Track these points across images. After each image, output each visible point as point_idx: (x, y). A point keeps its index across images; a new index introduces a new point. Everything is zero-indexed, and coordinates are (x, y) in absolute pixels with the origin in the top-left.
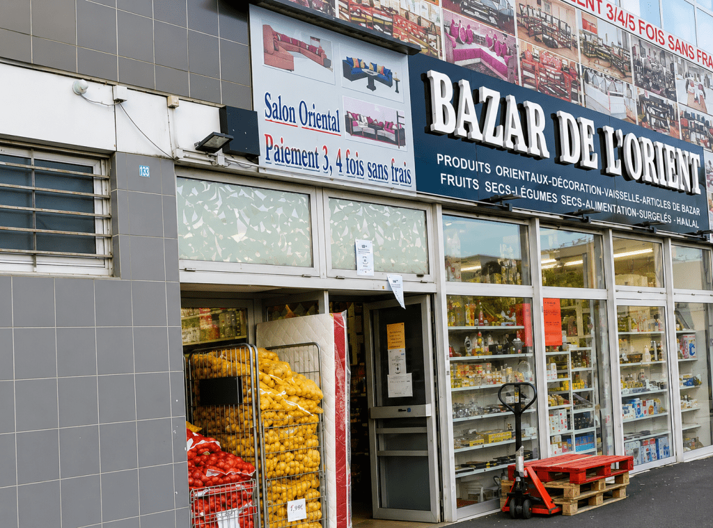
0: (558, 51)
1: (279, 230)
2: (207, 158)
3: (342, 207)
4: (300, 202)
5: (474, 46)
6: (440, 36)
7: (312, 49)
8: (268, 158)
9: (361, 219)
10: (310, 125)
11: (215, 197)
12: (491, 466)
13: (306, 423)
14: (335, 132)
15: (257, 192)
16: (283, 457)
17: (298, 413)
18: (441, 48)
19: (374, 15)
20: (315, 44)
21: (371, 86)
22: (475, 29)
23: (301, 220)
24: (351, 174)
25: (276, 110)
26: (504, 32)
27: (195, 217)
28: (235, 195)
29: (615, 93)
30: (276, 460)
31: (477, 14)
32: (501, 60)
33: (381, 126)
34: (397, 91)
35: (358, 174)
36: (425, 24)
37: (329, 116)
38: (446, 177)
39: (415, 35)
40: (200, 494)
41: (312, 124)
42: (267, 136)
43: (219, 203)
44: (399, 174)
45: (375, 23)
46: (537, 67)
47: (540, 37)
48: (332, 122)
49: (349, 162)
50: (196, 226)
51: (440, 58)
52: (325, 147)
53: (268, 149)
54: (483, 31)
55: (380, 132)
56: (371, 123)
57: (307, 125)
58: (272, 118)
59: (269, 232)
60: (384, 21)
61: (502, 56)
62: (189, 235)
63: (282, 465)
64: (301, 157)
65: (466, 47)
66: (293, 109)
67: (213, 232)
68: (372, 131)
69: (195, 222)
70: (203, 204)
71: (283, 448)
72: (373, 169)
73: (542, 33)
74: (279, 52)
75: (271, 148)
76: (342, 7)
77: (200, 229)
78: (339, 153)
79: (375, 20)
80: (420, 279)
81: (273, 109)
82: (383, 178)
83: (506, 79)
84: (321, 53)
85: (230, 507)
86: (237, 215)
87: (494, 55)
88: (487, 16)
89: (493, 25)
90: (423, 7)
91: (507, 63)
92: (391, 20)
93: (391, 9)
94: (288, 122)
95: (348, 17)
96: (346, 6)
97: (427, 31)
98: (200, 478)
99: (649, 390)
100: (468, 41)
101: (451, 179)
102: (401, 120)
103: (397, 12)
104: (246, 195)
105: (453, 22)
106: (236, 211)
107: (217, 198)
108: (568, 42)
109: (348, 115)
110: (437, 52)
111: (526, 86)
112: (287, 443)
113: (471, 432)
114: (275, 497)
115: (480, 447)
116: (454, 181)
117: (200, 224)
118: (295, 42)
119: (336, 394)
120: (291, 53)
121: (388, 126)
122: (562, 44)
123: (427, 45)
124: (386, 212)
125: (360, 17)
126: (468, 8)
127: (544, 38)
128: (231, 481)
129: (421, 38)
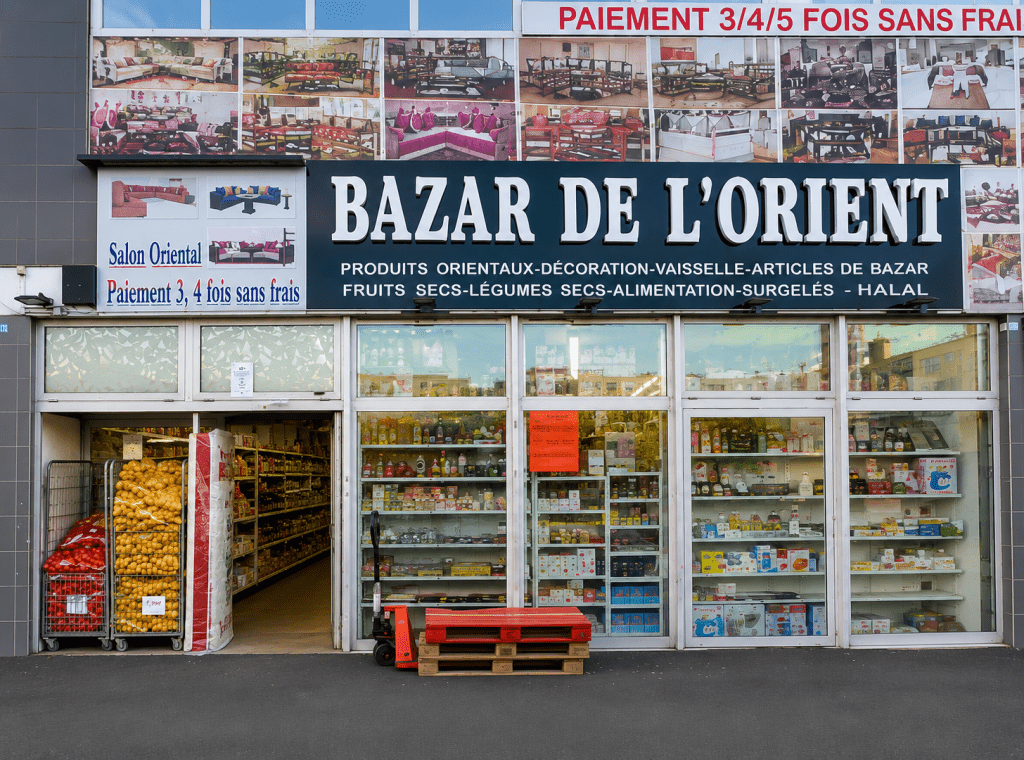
0: (604, 102)
1: (143, 361)
2: (44, 311)
3: (218, 333)
4: (168, 334)
5: (435, 131)
6: (379, 134)
7: (170, 190)
8: (110, 301)
9: (242, 343)
10: (163, 263)
11: (80, 339)
12: (447, 601)
13: (163, 531)
14: (194, 264)
15: (123, 331)
16: (134, 558)
17: (150, 522)
18: (379, 146)
19: (288, 133)
20: (177, 185)
21: (249, 209)
22: (440, 109)
23: (168, 350)
24: (212, 302)
25: (122, 256)
26: (494, 101)
27: (61, 358)
28: (100, 336)
29: (730, 130)
30: (128, 559)
31: (442, 91)
32: (485, 137)
33: (260, 248)
34: (287, 208)
35: (222, 300)
36: (356, 124)
37: (188, 251)
38: (353, 288)
39: (342, 141)
40: (53, 578)
41: (166, 260)
42: (110, 282)
43: (84, 344)
44: (281, 293)
45: (288, 142)
46: (555, 131)
47: (567, 92)
48: (190, 256)
49: (211, 291)
50: (61, 365)
51: (376, 158)
52: (180, 281)
53: (110, 292)
54: (453, 109)
55: (257, 255)
56: (244, 246)
57: (159, 264)
58: (117, 264)
59: (132, 364)
60: (299, 136)
61: (486, 131)
62: (56, 373)
63: (133, 565)
64: (147, 295)
65: (422, 134)
66: (142, 252)
67: (77, 369)
68: (246, 255)
69: (61, 362)
70: (69, 347)
71: (134, 551)
72: (243, 294)
73: (571, 86)
74: (129, 203)
75: (114, 291)
76: (246, 137)
77: (65, 367)
78: (199, 284)
79: (288, 139)
80: (318, 397)
81: (118, 256)
82: (257, 300)
83: (491, 159)
84: (182, 190)
85: (78, 592)
86: (101, 352)
87: (471, 133)
88: (463, 89)
89: (474, 97)
90: (356, 106)
91: (495, 139)
92: (309, 132)
93: (311, 121)
94: (136, 265)
95: (253, 144)
96: (251, 134)
97: (360, 132)
98: (54, 566)
99: (797, 536)
100: (425, 127)
101: (359, 289)
102: (288, 237)
103: (318, 121)
104: (111, 335)
105: (401, 111)
106: (100, 349)
107: (83, 341)
108: (625, 85)
109: (214, 245)
110: (373, 152)
111: (530, 159)
112: (139, 546)
113: (447, 561)
114: (127, 590)
115: (435, 578)
116: (365, 291)
117: (67, 361)
118: (150, 189)
119: (196, 507)
120: (144, 200)
121: (270, 246)
122: (610, 90)
123: (358, 148)
124: (276, 331)
125: (270, 140)
126: (429, 88)
127: (572, 92)
128: (80, 571)
129: (351, 142)
